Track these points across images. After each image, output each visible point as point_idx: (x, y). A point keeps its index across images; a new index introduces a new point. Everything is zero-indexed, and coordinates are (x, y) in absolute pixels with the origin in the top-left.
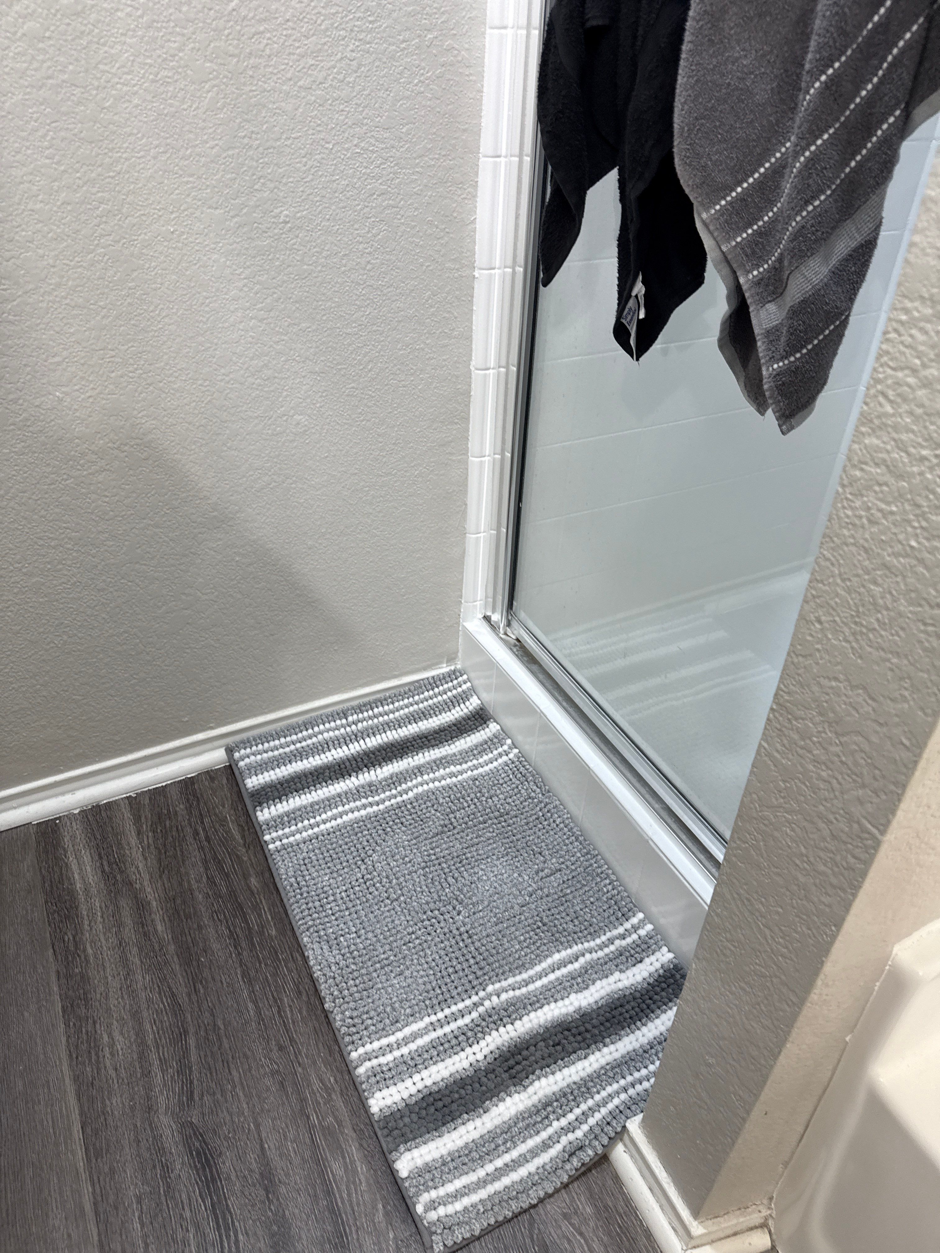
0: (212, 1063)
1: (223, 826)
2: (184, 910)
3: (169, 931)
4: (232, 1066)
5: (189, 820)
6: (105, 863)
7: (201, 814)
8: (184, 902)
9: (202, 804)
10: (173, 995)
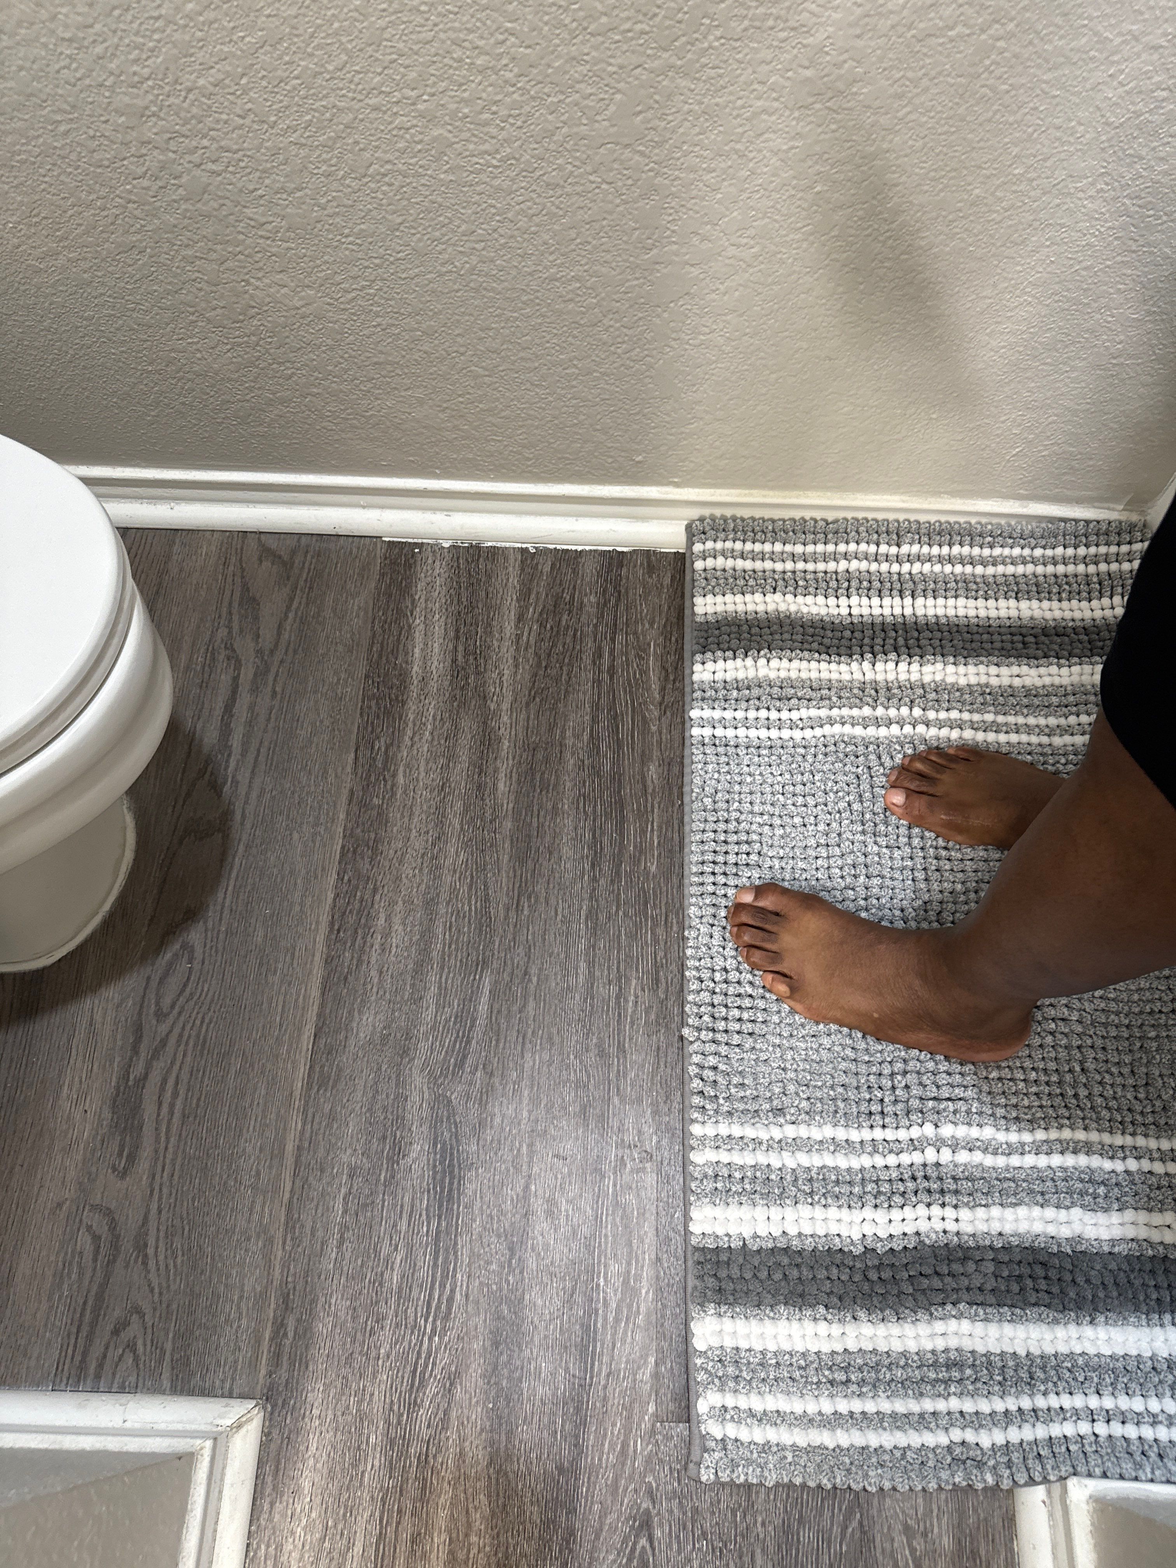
0: (504, 1026)
1: (641, 658)
2: (543, 773)
3: (512, 797)
4: (528, 1046)
5: (595, 626)
6: (461, 648)
7: (615, 625)
8: (547, 760)
9: (622, 607)
10: (487, 899)
